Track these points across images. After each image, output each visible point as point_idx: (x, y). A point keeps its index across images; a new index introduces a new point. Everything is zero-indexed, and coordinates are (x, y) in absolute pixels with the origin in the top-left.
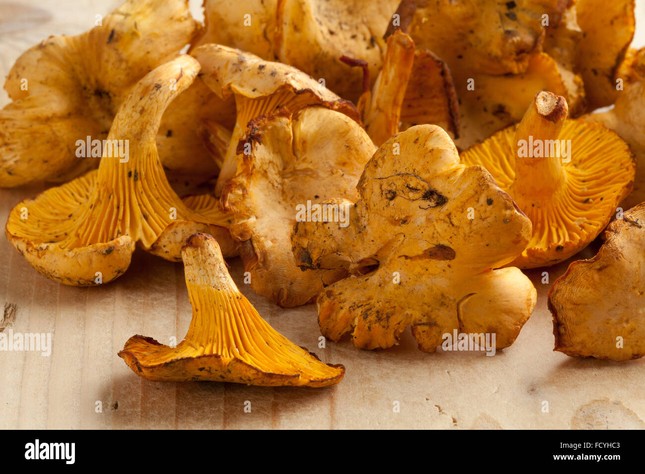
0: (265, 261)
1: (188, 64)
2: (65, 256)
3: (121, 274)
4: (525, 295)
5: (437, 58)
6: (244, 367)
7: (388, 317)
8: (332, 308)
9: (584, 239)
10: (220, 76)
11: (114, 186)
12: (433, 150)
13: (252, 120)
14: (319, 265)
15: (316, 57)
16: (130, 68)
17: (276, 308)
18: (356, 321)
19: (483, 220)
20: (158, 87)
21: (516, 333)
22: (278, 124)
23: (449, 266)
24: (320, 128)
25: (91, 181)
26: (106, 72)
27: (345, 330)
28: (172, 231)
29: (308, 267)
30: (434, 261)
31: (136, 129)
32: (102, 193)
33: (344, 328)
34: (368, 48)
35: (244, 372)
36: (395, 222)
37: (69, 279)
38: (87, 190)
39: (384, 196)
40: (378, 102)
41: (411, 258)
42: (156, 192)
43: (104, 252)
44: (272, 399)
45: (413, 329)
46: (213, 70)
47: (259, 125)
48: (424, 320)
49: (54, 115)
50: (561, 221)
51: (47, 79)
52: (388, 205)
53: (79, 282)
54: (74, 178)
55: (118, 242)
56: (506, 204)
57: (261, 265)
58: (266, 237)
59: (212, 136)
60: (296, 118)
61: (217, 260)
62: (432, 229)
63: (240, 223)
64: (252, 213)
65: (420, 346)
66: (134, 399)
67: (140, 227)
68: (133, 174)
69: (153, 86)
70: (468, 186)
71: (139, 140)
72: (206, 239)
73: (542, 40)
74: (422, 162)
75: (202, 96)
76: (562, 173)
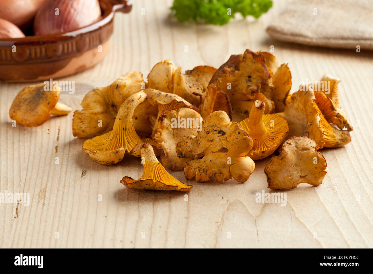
0: (167, 156)
1: (143, 94)
2: (102, 154)
3: (120, 160)
4: (251, 165)
5: (225, 94)
6: (160, 183)
7: (207, 171)
8: (189, 169)
9: (271, 149)
10: (153, 98)
11: (118, 133)
12: (221, 118)
13: (163, 111)
14: (185, 156)
15: (185, 94)
16: (123, 97)
17: (171, 171)
18: (197, 172)
19: (237, 139)
20: (133, 100)
21: (248, 177)
22: (172, 112)
23: (226, 154)
24: (186, 114)
25: (110, 134)
26: (115, 98)
27: (193, 176)
28: (137, 146)
29: (181, 157)
30: (222, 153)
31: (126, 114)
32: (114, 135)
33: (193, 175)
34: (202, 92)
35: (160, 185)
36: (209, 141)
37: (104, 162)
38: (109, 137)
39: (206, 133)
40: (205, 107)
41: (214, 152)
42: (132, 135)
43: (115, 152)
44: (169, 195)
45: (215, 175)
46: (150, 96)
47: (165, 112)
48: (218, 172)
49: (98, 113)
50: (265, 145)
51: (96, 101)
52: (207, 136)
53: (107, 163)
54: (104, 133)
55: (120, 149)
56: (244, 134)
57: (166, 157)
58: (168, 148)
59: (150, 119)
60: (178, 111)
61: (152, 152)
62: (221, 142)
63: (159, 144)
64: (163, 141)
65: (217, 181)
66: (125, 195)
67: (127, 146)
68: (124, 129)
69: (131, 100)
70: (232, 129)
71: (127, 117)
72: (148, 145)
73: (260, 88)
74: (218, 122)
75: (147, 106)
76: (265, 129)
